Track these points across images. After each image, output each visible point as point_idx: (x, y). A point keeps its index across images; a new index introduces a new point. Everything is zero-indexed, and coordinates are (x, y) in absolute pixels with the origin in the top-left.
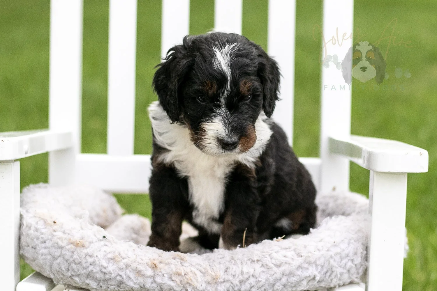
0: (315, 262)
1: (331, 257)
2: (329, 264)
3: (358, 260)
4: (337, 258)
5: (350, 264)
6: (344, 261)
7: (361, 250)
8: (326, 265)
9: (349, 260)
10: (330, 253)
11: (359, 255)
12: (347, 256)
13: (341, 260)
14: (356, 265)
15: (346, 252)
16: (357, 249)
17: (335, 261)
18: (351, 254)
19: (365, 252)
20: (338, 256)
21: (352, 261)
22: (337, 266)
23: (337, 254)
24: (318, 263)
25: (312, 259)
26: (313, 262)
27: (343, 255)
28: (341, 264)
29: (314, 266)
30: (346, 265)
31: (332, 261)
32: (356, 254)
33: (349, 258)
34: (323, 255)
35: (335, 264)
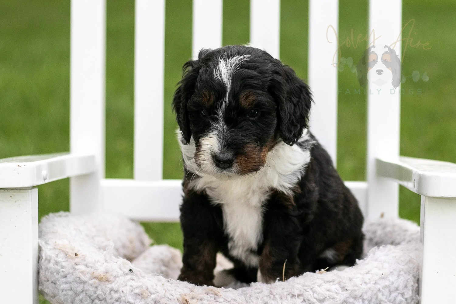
0: (361, 296)
1: (379, 290)
2: (377, 298)
3: (409, 294)
4: (386, 292)
5: (400, 298)
6: (394, 295)
7: (412, 283)
8: (374, 300)
9: (399, 293)
10: (378, 286)
11: (410, 288)
12: (397, 289)
13: (390, 294)
14: (406, 299)
15: (396, 285)
16: (408, 282)
17: (383, 295)
18: (401, 288)
19: (417, 285)
20: (387, 290)
21: (403, 294)
22: (385, 300)
23: (385, 287)
24: (365, 297)
25: (358, 293)
26: (359, 296)
27: (393, 288)
28: (390, 298)
29: (360, 300)
30: (395, 299)
31: (380, 295)
32: (406, 287)
33: (398, 292)
34: (370, 288)
35: (384, 298)
